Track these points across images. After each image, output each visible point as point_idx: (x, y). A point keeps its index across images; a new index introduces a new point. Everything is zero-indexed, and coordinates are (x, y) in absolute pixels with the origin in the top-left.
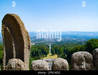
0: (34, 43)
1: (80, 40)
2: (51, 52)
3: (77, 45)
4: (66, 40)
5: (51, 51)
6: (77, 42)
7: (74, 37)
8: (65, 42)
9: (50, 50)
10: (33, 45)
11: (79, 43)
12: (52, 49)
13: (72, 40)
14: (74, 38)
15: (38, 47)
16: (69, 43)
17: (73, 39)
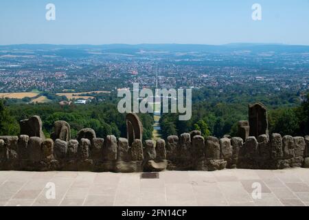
0: (87, 95)
1: (288, 82)
2: (159, 132)
3: (272, 104)
4: (227, 83)
5: (159, 128)
6: (276, 92)
7: (264, 68)
8: (221, 91)
9: (156, 124)
10: (84, 102)
11: (282, 97)
12: (166, 120)
13: (251, 81)
14: (260, 73)
15: (105, 111)
16: (237, 97)
17: (259, 78)
